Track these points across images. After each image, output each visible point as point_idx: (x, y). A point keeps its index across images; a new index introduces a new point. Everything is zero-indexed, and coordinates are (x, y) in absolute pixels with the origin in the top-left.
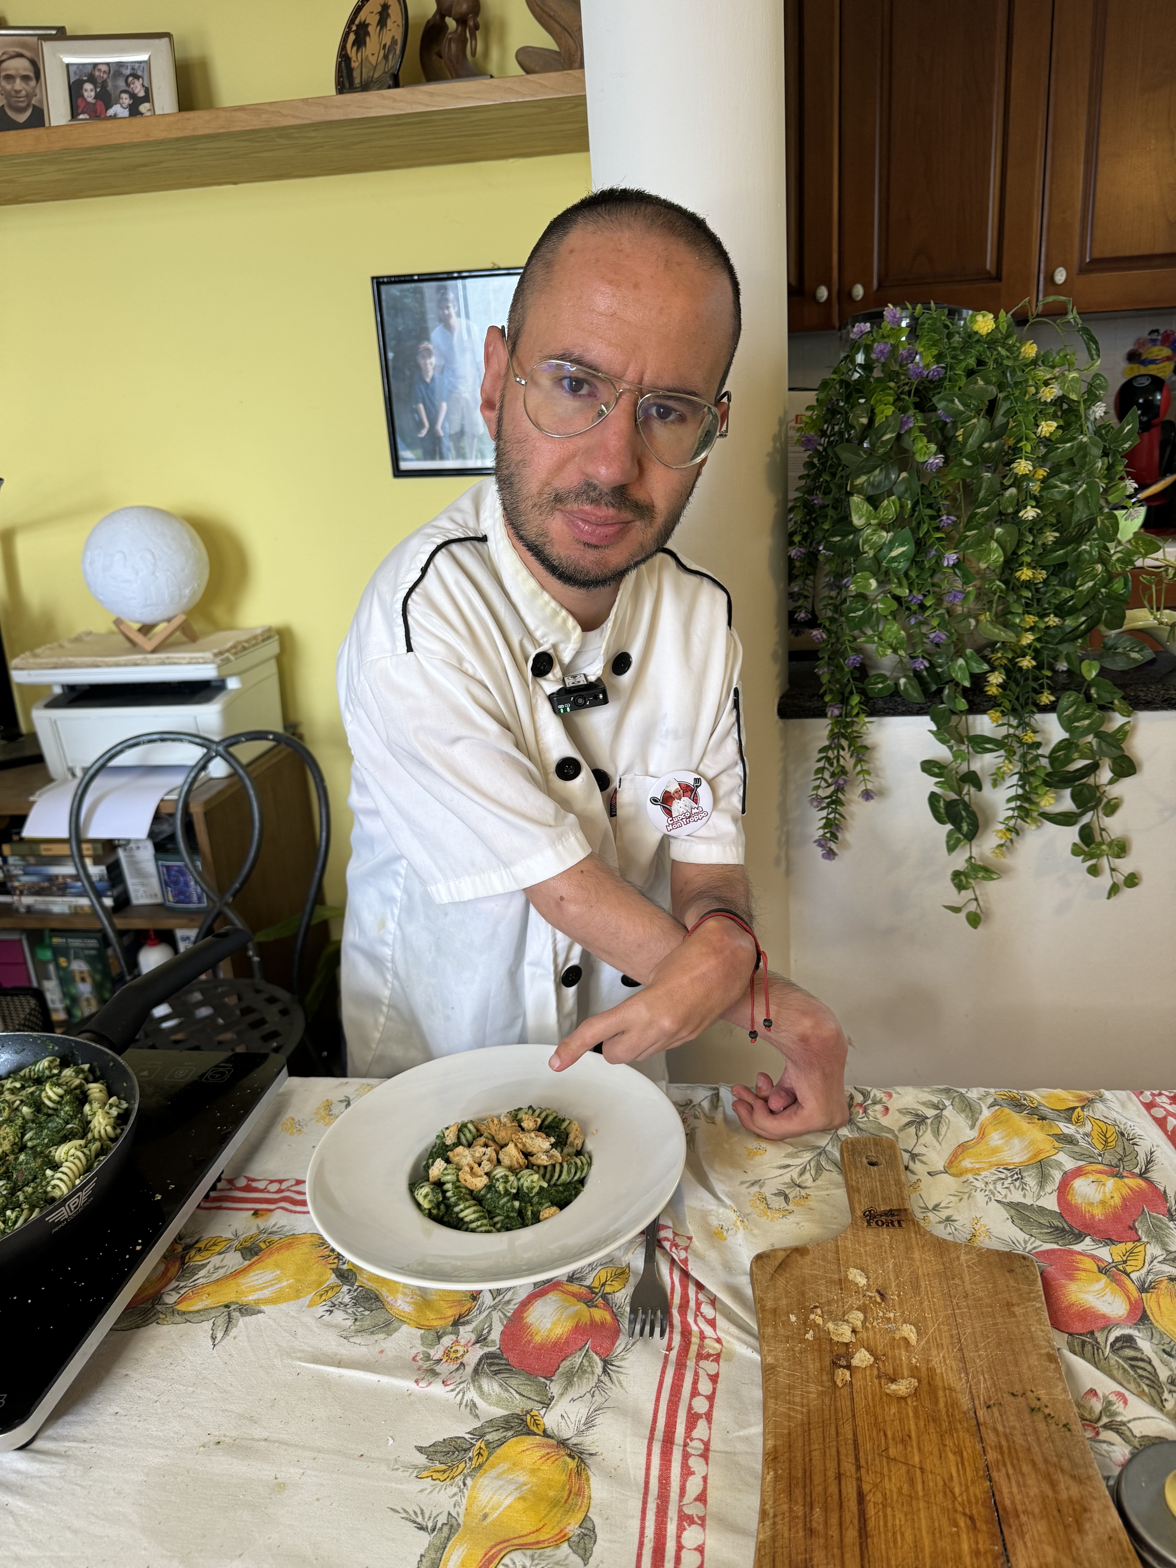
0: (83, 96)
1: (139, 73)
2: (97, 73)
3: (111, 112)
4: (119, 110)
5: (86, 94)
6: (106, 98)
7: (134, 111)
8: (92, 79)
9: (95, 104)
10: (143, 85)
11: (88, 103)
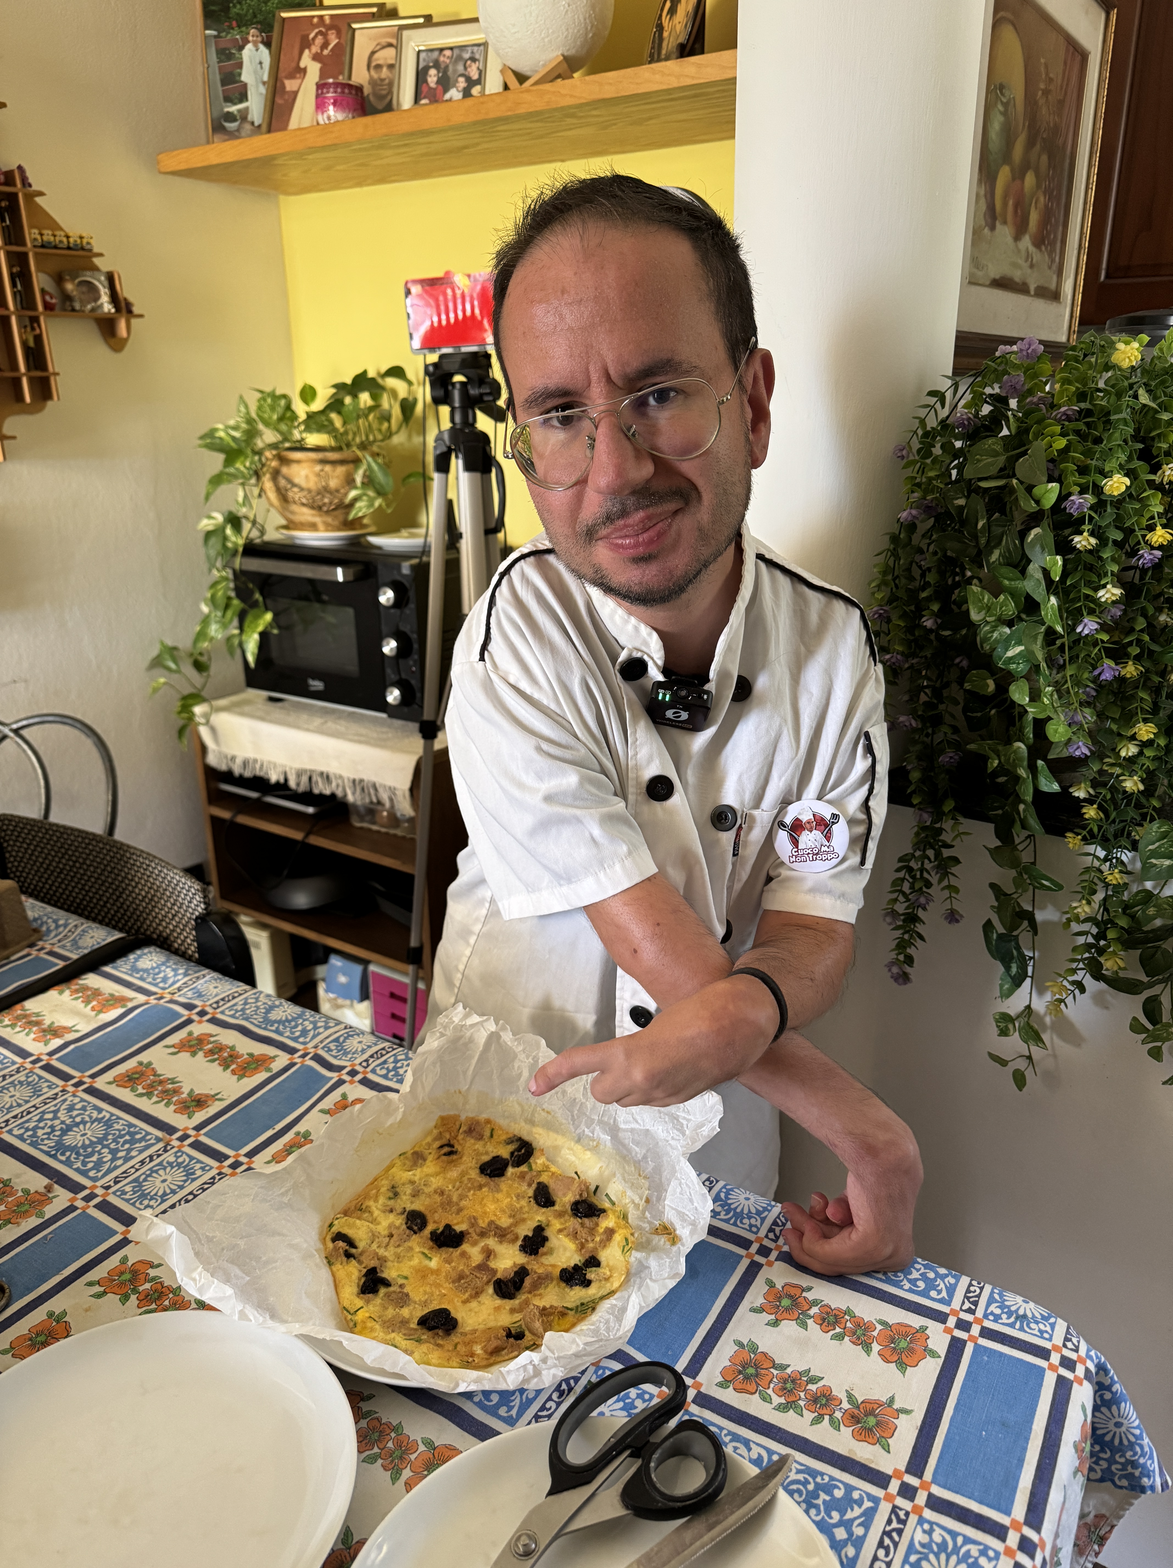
3: (447, 96)
5: (429, 79)
7: (467, 93)
9: (435, 89)
10: (479, 68)
11: (430, 88)
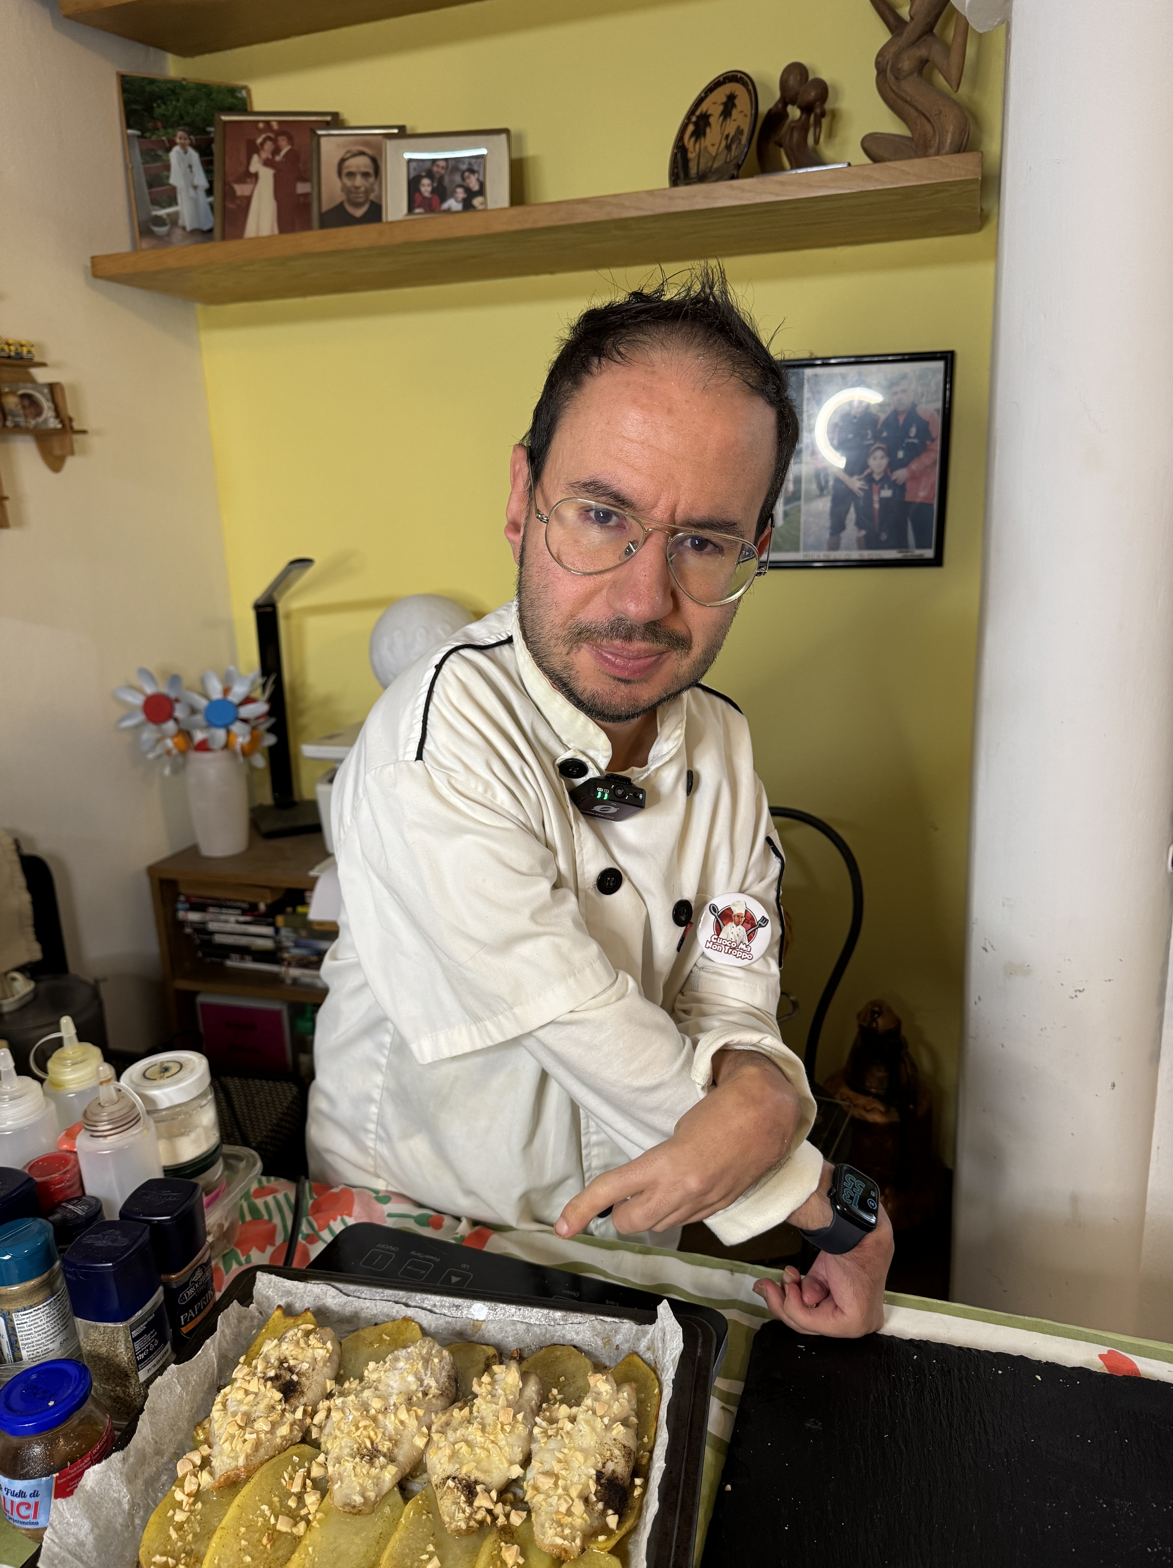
0: (419, 191)
1: (476, 168)
2: (435, 169)
4: (453, 204)
6: (441, 193)
8: (430, 174)
10: (478, 180)
11: (424, 197)
